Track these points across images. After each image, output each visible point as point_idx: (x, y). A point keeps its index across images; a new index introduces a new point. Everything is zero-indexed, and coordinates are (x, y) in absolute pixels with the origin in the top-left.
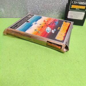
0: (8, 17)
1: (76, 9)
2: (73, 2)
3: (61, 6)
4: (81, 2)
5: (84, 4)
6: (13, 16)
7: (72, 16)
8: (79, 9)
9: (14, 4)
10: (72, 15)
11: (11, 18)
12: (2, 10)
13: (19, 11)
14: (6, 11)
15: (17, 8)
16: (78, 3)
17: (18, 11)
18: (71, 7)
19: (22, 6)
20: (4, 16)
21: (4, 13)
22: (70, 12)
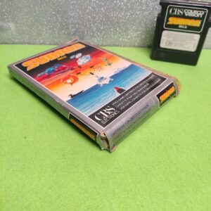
0: (25, 44)
1: (180, 27)
2: (173, 11)
3: (146, 19)
4: (191, 11)
5: (198, 16)
6: (36, 39)
7: (170, 43)
8: (186, 27)
9: (37, 12)
10: (171, 39)
12: (12, 25)
13: (50, 29)
14: (20, 28)
15: (45, 23)
17: (47, 30)
18: (167, 21)
19: (57, 18)
20: (16, 41)
21: (14, 33)
22: (165, 33)
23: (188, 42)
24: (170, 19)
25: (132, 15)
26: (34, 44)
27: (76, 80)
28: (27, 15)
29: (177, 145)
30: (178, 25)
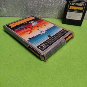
0: (10, 17)
1: (74, 10)
3: (60, 7)
8: (77, 10)
11: (12, 18)
12: (5, 9)
14: (8, 10)
15: (19, 8)
16: (76, 4)
17: (19, 11)
19: (23, 6)
20: (6, 16)
21: (6, 12)
23: (78, 17)
24: (70, 7)
25: (54, 5)
26: (14, 17)
27: (31, 32)
28: (11, 5)
29: (73, 59)
30: (74, 9)
